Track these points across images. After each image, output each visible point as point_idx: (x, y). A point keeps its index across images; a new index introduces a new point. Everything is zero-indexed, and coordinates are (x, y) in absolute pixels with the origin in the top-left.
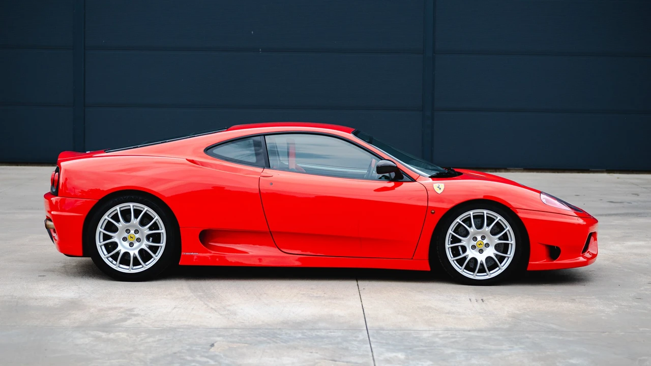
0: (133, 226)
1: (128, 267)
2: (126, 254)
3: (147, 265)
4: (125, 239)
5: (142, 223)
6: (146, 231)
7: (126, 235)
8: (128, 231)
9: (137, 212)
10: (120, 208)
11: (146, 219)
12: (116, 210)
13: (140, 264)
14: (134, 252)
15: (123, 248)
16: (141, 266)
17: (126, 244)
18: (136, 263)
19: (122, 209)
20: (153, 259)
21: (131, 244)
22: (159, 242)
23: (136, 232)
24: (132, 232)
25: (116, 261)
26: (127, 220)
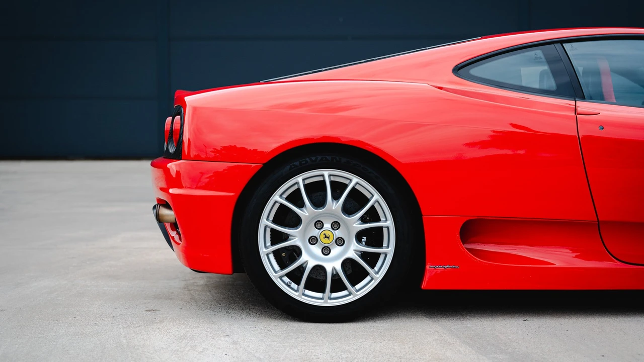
0: (330, 214)
1: (320, 295)
2: (319, 270)
3: (357, 291)
4: (313, 240)
5: (348, 210)
6: (355, 223)
7: (316, 232)
8: (319, 224)
9: (338, 188)
10: (304, 180)
11: (355, 201)
12: (297, 183)
13: (344, 288)
14: (333, 265)
15: (310, 258)
16: (345, 293)
17: (316, 250)
18: (338, 286)
19: (307, 182)
20: (368, 279)
21: (326, 251)
22: (380, 245)
23: (336, 225)
24: (327, 226)
25: (298, 283)
26: (319, 203)
